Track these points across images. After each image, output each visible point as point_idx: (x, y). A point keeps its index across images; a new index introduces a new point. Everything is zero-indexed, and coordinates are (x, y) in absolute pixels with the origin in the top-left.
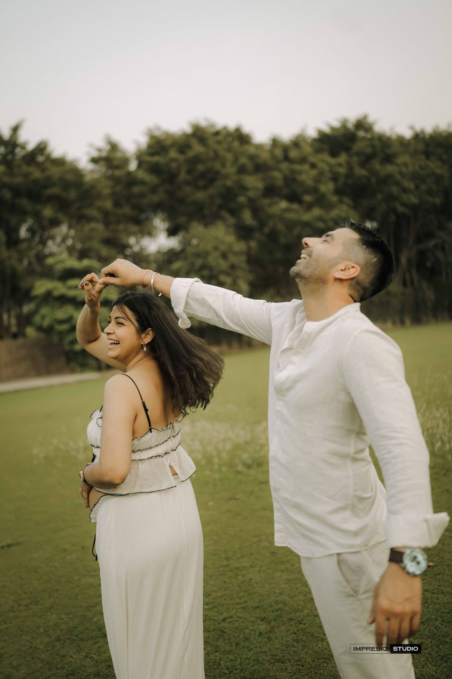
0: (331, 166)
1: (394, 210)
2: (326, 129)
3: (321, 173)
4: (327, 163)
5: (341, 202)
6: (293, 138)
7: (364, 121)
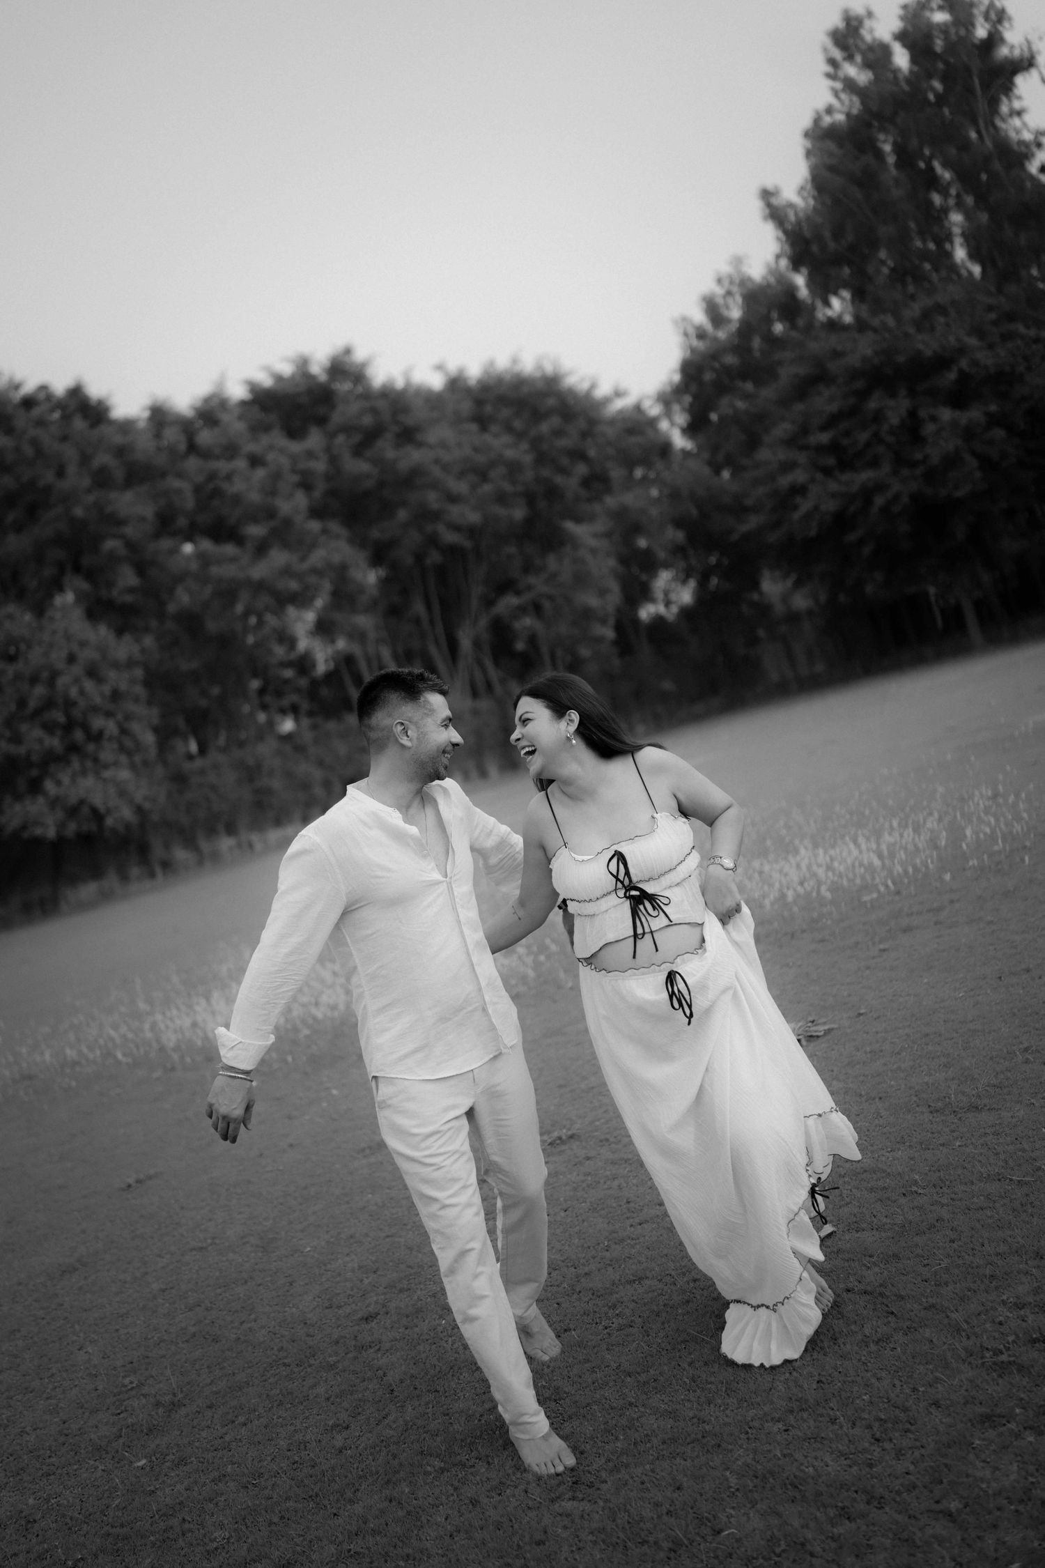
0: (294, 458)
1: (433, 540)
2: (266, 381)
3: (277, 476)
4: (282, 451)
5: (325, 531)
6: (199, 404)
7: (346, 359)
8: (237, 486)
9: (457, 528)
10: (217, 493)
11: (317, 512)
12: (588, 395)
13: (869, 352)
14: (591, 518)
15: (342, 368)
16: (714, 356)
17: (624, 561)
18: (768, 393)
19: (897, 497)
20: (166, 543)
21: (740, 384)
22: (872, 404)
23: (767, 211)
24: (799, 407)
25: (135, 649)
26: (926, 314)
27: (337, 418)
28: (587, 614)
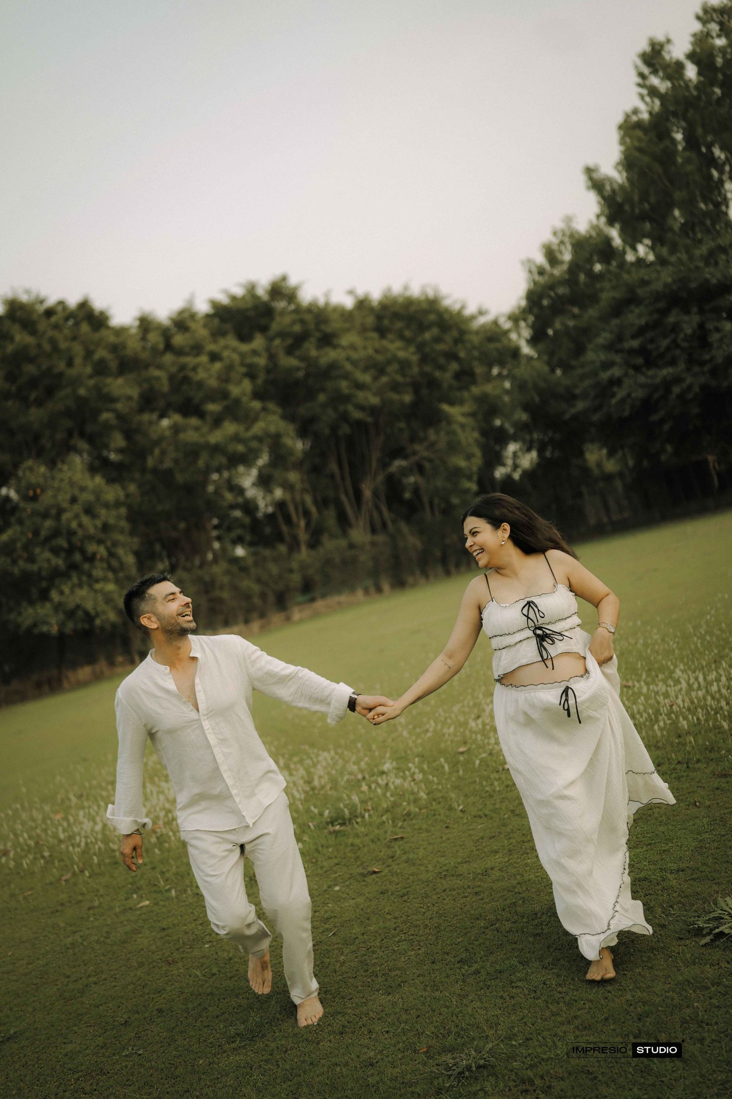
0: (243, 355)
1: (344, 417)
2: (224, 300)
3: (230, 368)
4: (234, 350)
5: (264, 409)
6: (174, 316)
7: (283, 284)
8: (201, 375)
9: (361, 408)
10: (186, 380)
11: (257, 395)
12: (459, 313)
13: (669, 280)
14: (461, 402)
15: (278, 290)
16: (551, 287)
17: (484, 433)
18: (593, 312)
19: (690, 387)
20: (146, 417)
21: (570, 307)
22: (671, 319)
23: (590, 183)
24: (615, 322)
25: (121, 494)
26: (711, 254)
27: (275, 327)
28: (457, 473)
